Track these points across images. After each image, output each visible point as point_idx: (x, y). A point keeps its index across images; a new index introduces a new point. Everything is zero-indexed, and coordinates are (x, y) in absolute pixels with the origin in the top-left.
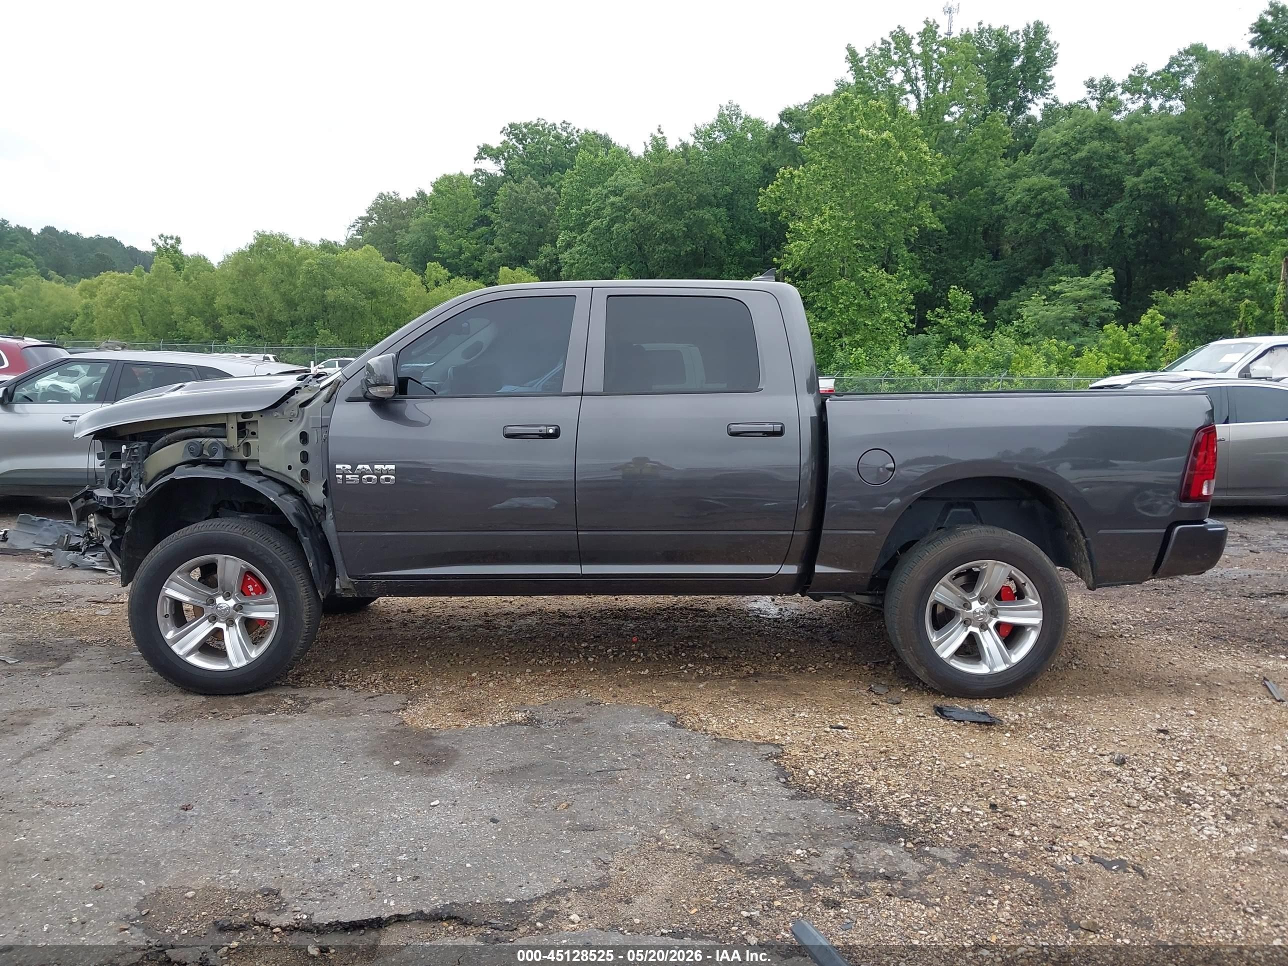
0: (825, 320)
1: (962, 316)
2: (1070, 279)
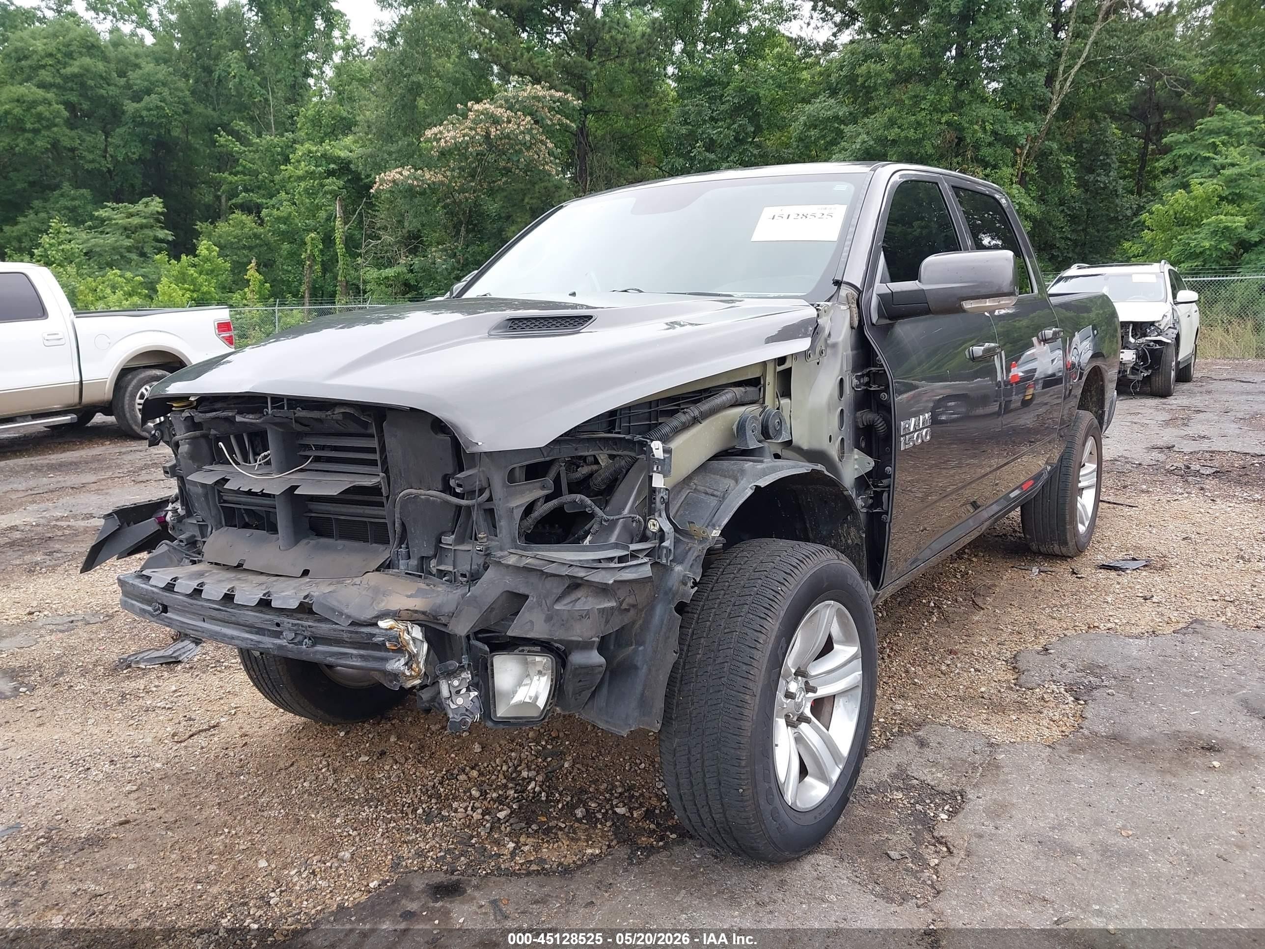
2: (115, 205)
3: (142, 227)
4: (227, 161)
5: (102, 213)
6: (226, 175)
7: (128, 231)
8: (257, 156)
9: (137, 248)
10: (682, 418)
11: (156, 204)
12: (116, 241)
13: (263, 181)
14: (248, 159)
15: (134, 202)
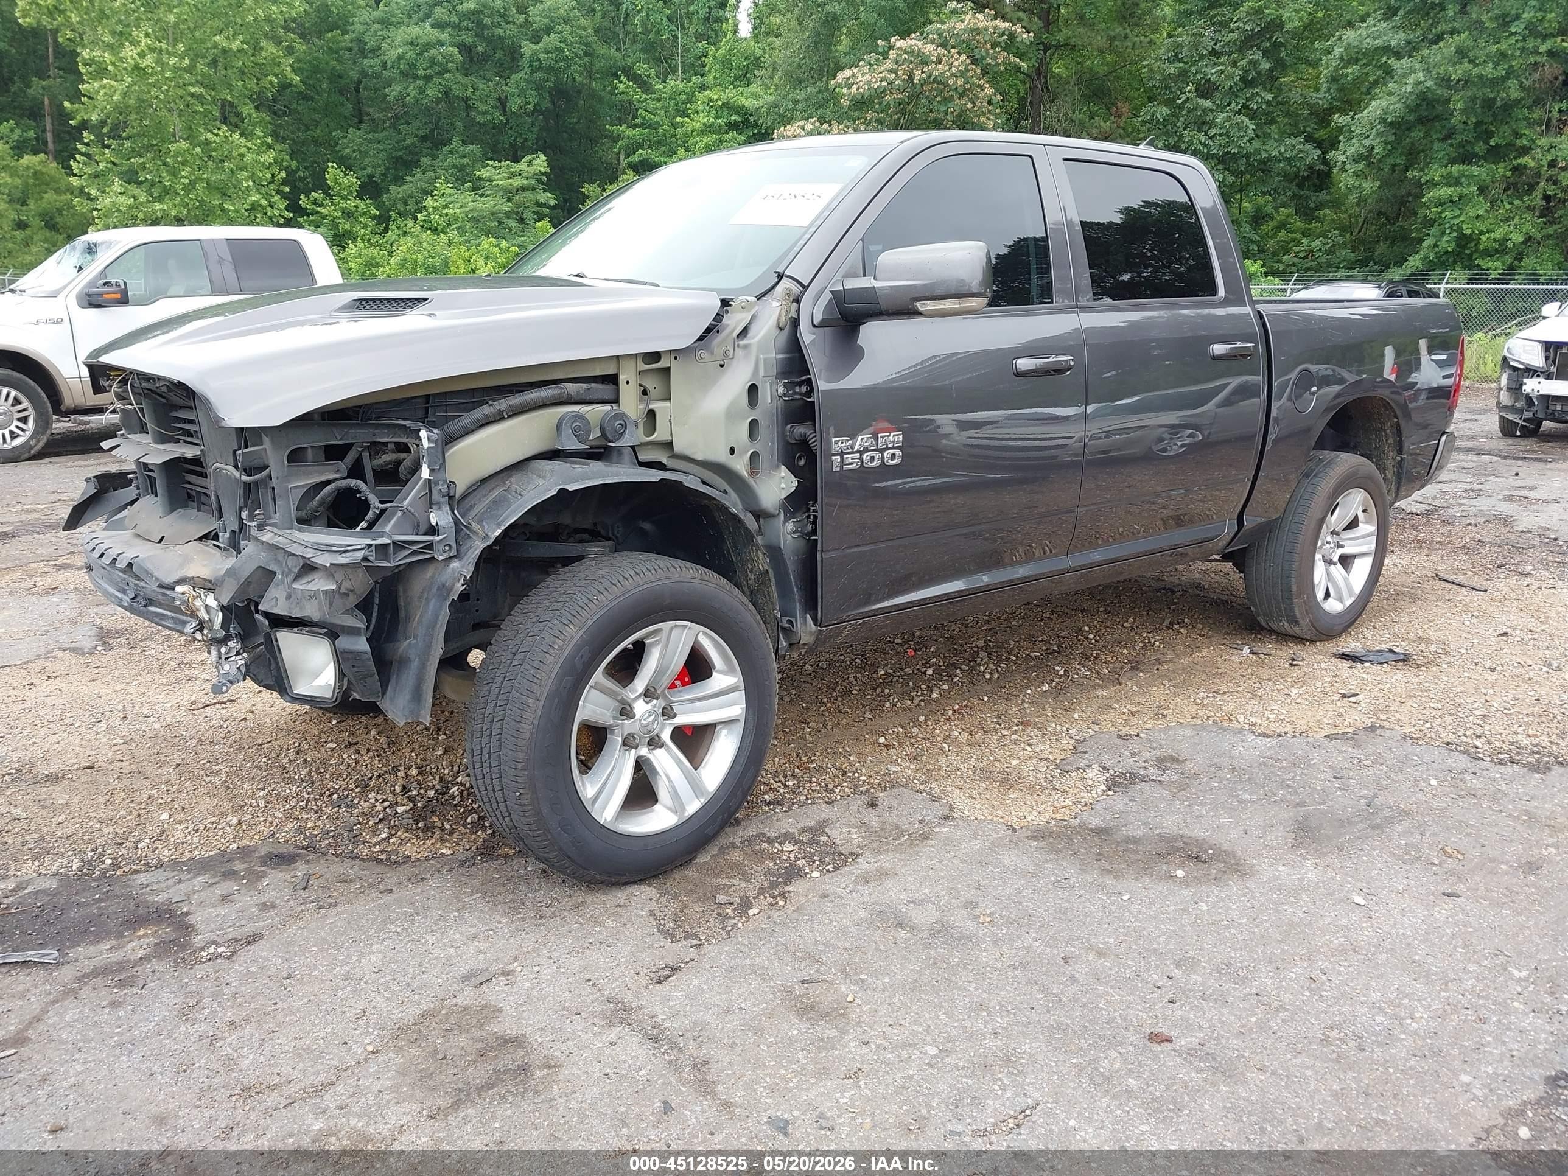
0: (160, 199)
1: (350, 204)
2: (497, 164)
3: (523, 189)
4: (627, 112)
5: (484, 173)
6: (623, 128)
7: (509, 194)
8: (659, 105)
9: (517, 213)
10: (486, 410)
11: (540, 163)
12: (495, 205)
13: (664, 135)
14: (650, 108)
15: (516, 160)
